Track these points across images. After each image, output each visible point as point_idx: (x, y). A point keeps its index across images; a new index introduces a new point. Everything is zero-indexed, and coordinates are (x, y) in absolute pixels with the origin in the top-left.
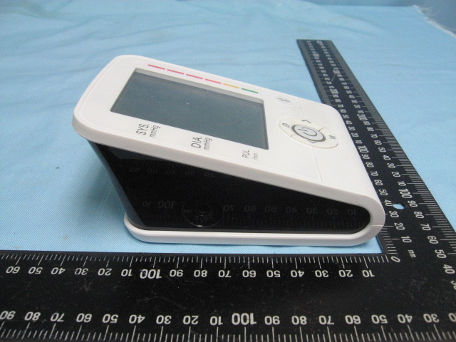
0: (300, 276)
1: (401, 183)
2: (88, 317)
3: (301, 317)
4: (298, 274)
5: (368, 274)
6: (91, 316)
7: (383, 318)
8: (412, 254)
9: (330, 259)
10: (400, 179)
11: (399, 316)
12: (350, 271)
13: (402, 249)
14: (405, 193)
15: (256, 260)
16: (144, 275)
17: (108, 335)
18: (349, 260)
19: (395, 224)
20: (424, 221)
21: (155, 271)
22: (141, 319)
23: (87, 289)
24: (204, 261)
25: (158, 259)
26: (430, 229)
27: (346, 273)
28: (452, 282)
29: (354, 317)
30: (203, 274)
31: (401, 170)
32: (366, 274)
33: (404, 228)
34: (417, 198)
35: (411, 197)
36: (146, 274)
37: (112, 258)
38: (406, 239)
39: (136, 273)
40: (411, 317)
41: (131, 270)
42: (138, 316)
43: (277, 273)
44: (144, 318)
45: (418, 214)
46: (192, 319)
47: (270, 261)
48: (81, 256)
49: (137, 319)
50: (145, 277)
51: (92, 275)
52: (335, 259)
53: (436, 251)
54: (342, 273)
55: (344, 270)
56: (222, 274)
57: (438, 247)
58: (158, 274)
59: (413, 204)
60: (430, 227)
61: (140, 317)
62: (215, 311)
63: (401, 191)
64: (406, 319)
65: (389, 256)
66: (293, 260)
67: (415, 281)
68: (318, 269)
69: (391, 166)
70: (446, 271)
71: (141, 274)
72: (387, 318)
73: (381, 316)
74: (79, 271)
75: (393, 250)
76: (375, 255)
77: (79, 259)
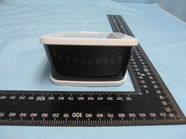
0: (102, 99)
1: (145, 66)
2: (14, 114)
3: (101, 114)
4: (101, 99)
5: (129, 99)
6: (15, 114)
7: (134, 115)
8: (147, 92)
9: (114, 93)
10: (144, 65)
11: (140, 114)
12: (122, 98)
13: (143, 90)
14: (146, 70)
15: (84, 93)
16: (38, 99)
17: (22, 121)
18: (121, 94)
19: (141, 81)
20: (153, 80)
21: (43, 97)
22: (35, 115)
23: (14, 104)
24: (63, 94)
25: (44, 93)
26: (155, 83)
27: (120, 98)
28: (162, 102)
29: (122, 114)
30: (62, 98)
31: (145, 62)
32: (128, 99)
33: (144, 83)
34: (150, 72)
35: (148, 71)
36: (39, 98)
37: (25, 93)
38: (145, 86)
39: (35, 98)
40: (145, 114)
41: (33, 97)
42: (34, 114)
43: (92, 98)
44: (37, 115)
45: (151, 78)
46: (56, 115)
47: (90, 94)
48: (13, 92)
49: (34, 115)
50: (38, 100)
51: (17, 99)
52: (116, 93)
53: (157, 91)
54: (118, 98)
55: (119, 97)
56: (70, 98)
57: (158, 89)
58: (44, 98)
59: (149, 74)
60: (155, 82)
61: (35, 114)
62: (66, 112)
63: (144, 69)
64: (143, 115)
65: (138, 93)
66: (99, 94)
67: (147, 101)
68: (109, 97)
69: (141, 60)
70: (160, 98)
71: (37, 98)
72: (136, 115)
73: (133, 114)
74: (12, 97)
75: (139, 90)
76: (132, 92)
77: (12, 93)
